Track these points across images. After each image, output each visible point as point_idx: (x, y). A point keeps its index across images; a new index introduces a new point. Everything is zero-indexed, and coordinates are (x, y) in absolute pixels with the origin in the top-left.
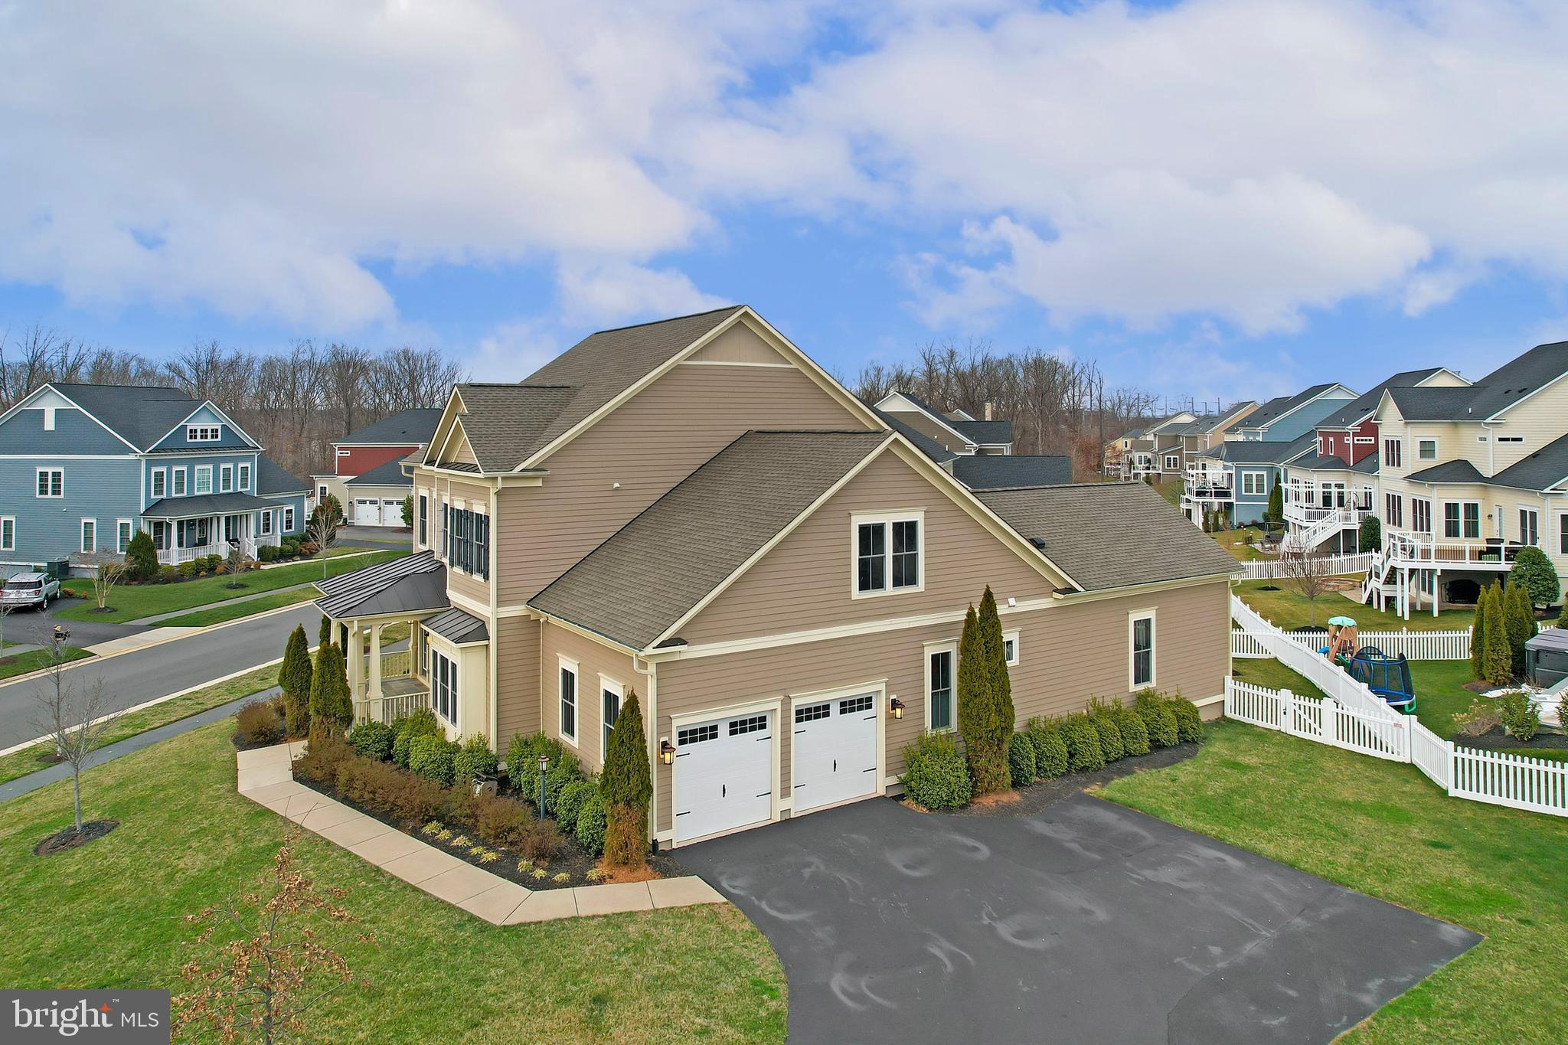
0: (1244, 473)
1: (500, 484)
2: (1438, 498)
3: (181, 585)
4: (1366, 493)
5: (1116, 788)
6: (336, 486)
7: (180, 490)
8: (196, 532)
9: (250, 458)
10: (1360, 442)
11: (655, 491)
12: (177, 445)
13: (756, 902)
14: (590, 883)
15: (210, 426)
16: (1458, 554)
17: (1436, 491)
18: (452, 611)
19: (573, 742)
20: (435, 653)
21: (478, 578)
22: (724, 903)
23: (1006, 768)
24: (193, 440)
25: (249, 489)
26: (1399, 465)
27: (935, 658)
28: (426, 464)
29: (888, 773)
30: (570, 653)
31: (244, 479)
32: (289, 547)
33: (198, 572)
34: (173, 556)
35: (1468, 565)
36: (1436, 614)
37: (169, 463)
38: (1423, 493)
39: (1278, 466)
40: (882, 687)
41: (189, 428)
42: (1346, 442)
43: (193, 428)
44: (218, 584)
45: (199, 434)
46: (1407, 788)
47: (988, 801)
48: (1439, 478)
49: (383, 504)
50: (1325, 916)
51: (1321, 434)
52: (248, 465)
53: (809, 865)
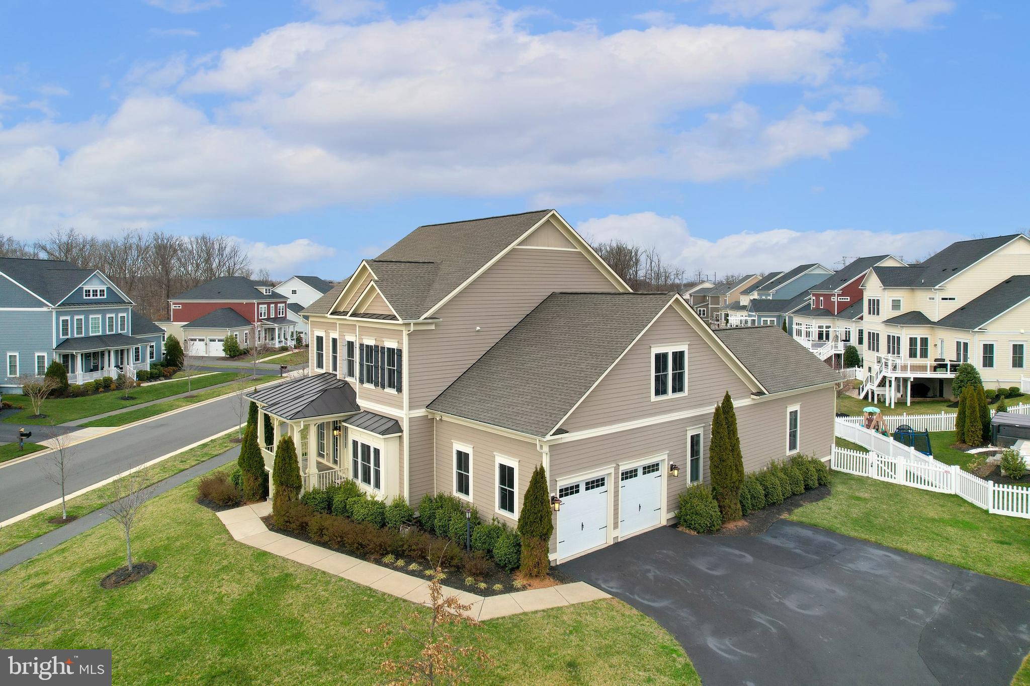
0: (762, 319)
1: (412, 328)
2: (905, 334)
3: (88, 398)
4: (846, 331)
5: (797, 514)
6: (174, 329)
7: (79, 332)
8: (93, 361)
9: (126, 310)
10: (841, 300)
11: (500, 332)
12: (77, 302)
13: (632, 597)
14: (518, 590)
15: (99, 287)
16: (923, 368)
17: (904, 330)
18: (362, 415)
19: (469, 499)
20: (355, 443)
21: (393, 391)
22: (612, 598)
23: (739, 506)
24: (88, 298)
25: (126, 331)
26: (878, 314)
27: (692, 437)
28: (332, 314)
29: (669, 511)
30: (461, 439)
31: (123, 325)
32: (156, 371)
33: (97, 389)
34: (79, 377)
35: (929, 375)
36: (909, 404)
37: (72, 314)
38: (895, 331)
39: (785, 314)
40: (666, 457)
41: (85, 289)
42: (832, 300)
43: (88, 289)
44: (114, 397)
45: (91, 293)
46: (963, 509)
47: (731, 526)
48: (906, 322)
49: (208, 341)
50: (968, 588)
51: (814, 295)
52: (125, 315)
53: (649, 571)
